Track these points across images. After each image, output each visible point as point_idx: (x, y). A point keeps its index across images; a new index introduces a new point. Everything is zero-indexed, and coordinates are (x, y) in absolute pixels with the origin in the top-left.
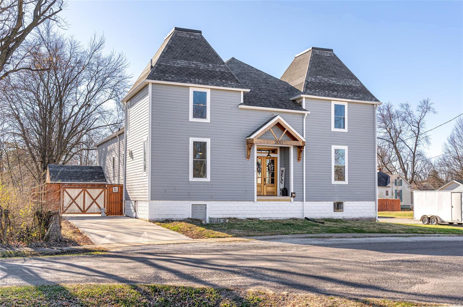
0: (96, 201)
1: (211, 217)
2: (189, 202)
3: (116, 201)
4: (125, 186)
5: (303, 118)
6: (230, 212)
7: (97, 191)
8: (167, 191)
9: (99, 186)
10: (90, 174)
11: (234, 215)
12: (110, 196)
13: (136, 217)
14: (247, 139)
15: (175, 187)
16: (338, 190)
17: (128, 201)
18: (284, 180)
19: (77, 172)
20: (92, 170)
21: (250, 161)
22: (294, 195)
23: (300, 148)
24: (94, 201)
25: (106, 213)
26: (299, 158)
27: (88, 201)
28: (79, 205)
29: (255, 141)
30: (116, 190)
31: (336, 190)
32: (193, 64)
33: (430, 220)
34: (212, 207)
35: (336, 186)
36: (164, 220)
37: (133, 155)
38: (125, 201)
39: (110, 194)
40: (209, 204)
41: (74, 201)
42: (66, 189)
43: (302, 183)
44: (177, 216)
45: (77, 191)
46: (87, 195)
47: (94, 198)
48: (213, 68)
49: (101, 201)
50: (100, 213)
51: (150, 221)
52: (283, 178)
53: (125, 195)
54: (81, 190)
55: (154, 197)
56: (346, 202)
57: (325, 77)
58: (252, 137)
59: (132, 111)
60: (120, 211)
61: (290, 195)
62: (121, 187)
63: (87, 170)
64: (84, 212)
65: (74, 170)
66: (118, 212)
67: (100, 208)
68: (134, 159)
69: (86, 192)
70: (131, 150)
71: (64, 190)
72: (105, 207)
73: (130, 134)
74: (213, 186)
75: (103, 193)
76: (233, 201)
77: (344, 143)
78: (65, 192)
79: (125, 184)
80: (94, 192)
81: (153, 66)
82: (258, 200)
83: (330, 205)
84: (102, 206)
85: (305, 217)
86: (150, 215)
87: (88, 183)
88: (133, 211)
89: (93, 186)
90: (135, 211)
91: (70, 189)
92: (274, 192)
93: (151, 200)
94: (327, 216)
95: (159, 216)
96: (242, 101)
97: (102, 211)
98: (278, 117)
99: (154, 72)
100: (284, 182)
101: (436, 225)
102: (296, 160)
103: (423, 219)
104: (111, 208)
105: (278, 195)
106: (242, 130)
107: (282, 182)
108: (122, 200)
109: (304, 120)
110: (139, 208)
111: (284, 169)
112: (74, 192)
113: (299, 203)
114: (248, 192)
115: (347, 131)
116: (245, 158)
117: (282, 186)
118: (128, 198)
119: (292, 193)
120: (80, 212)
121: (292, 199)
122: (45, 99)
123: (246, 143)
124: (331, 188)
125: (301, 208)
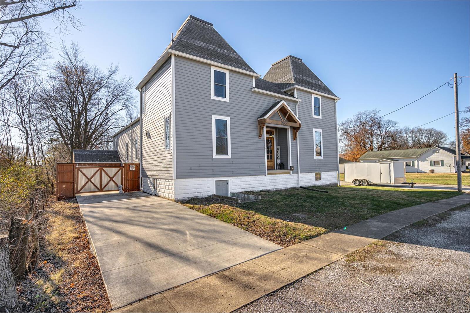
0: (113, 179)
1: (232, 192)
2: (213, 178)
3: (133, 179)
4: (142, 164)
5: (296, 105)
6: (248, 186)
7: (115, 170)
8: (192, 168)
9: (115, 166)
10: (108, 156)
11: (250, 189)
12: (126, 174)
13: (155, 195)
14: (259, 119)
15: (200, 164)
16: (318, 164)
17: (145, 178)
18: (280, 156)
19: (97, 155)
20: (110, 153)
21: (261, 139)
22: (293, 168)
23: (295, 129)
24: (111, 179)
25: (123, 190)
26: (295, 138)
27: (105, 179)
28: (95, 184)
29: (268, 121)
30: (133, 168)
31: (317, 164)
32: (211, 46)
33: (361, 182)
34: (232, 182)
35: (316, 160)
36: (190, 198)
37: (150, 134)
38: (141, 178)
39: (127, 172)
40: (230, 179)
41: (89, 180)
42: (81, 169)
43: (296, 158)
44: (202, 193)
45: (93, 170)
46: (103, 173)
47: (111, 177)
48: (228, 53)
49: (118, 179)
50: (118, 190)
51: (177, 201)
52: (279, 155)
53: (142, 172)
54: (97, 169)
55: (180, 175)
56: (322, 173)
57: (305, 76)
58: (265, 117)
59: (149, 93)
60: (137, 187)
61: (289, 168)
62: (137, 165)
63: (106, 154)
64: (101, 190)
65: (96, 153)
66: (135, 188)
67: (117, 185)
68: (152, 138)
69: (103, 172)
70: (148, 130)
71: (78, 170)
72: (122, 184)
73: (146, 116)
74: (234, 162)
75: (120, 171)
76: (250, 176)
77: (320, 127)
78: (79, 172)
79: (142, 162)
80: (112, 171)
81: (174, 40)
82: (268, 174)
83: (313, 175)
84: (119, 183)
85: (300, 186)
86: (175, 194)
87: (107, 162)
88: (152, 188)
89: (111, 166)
90: (154, 188)
91: (85, 169)
92: (272, 167)
93: (177, 179)
94: (311, 184)
95: (185, 195)
96: (254, 86)
97: (120, 188)
98: (283, 101)
99: (176, 45)
100: (280, 158)
101: (367, 186)
102: (292, 140)
103: (354, 182)
104: (129, 185)
105: (275, 169)
106: (255, 111)
107: (279, 158)
108: (139, 177)
109: (297, 107)
110: (159, 186)
111: (279, 147)
112: (90, 172)
113: (295, 175)
114: (261, 167)
115: (321, 118)
116: (257, 137)
117: (279, 161)
118: (145, 175)
119: (291, 167)
120: (97, 190)
121: (291, 172)
122: (72, 102)
123: (258, 123)
124: (314, 162)
125: (296, 179)
